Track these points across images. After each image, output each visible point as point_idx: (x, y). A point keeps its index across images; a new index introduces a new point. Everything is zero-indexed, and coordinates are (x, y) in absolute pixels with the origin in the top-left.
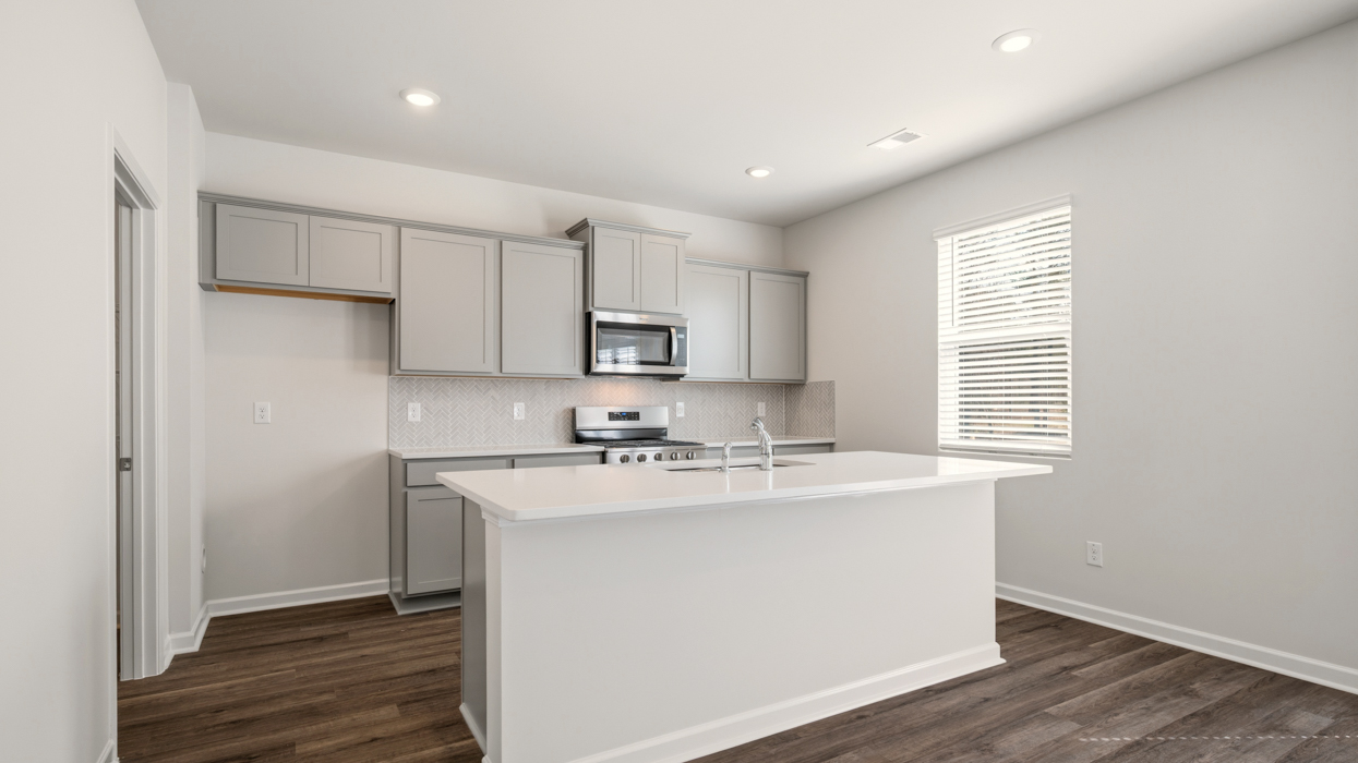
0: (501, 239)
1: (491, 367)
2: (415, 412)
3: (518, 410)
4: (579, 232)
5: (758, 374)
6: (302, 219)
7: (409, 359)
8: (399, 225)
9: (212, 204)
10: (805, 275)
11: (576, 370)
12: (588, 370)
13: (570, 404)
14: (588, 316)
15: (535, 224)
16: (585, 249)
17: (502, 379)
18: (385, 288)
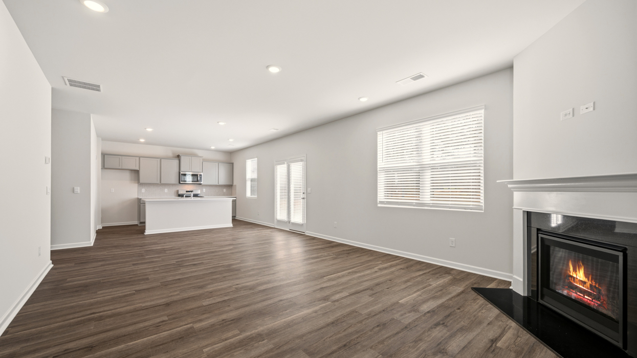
0: (161, 159)
1: (158, 182)
2: (143, 190)
3: (166, 190)
4: (178, 156)
5: (220, 183)
6: (120, 157)
7: (141, 181)
8: (140, 157)
9: (104, 155)
10: (233, 164)
11: (178, 182)
12: (180, 183)
13: (177, 189)
14: (180, 173)
15: (170, 154)
16: (179, 160)
17: (161, 184)
18: (137, 168)
